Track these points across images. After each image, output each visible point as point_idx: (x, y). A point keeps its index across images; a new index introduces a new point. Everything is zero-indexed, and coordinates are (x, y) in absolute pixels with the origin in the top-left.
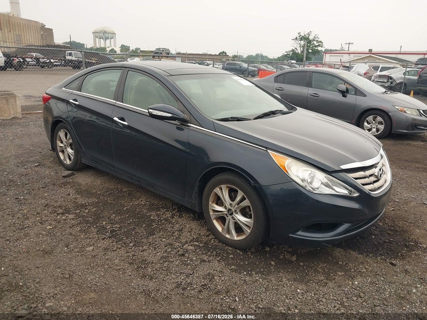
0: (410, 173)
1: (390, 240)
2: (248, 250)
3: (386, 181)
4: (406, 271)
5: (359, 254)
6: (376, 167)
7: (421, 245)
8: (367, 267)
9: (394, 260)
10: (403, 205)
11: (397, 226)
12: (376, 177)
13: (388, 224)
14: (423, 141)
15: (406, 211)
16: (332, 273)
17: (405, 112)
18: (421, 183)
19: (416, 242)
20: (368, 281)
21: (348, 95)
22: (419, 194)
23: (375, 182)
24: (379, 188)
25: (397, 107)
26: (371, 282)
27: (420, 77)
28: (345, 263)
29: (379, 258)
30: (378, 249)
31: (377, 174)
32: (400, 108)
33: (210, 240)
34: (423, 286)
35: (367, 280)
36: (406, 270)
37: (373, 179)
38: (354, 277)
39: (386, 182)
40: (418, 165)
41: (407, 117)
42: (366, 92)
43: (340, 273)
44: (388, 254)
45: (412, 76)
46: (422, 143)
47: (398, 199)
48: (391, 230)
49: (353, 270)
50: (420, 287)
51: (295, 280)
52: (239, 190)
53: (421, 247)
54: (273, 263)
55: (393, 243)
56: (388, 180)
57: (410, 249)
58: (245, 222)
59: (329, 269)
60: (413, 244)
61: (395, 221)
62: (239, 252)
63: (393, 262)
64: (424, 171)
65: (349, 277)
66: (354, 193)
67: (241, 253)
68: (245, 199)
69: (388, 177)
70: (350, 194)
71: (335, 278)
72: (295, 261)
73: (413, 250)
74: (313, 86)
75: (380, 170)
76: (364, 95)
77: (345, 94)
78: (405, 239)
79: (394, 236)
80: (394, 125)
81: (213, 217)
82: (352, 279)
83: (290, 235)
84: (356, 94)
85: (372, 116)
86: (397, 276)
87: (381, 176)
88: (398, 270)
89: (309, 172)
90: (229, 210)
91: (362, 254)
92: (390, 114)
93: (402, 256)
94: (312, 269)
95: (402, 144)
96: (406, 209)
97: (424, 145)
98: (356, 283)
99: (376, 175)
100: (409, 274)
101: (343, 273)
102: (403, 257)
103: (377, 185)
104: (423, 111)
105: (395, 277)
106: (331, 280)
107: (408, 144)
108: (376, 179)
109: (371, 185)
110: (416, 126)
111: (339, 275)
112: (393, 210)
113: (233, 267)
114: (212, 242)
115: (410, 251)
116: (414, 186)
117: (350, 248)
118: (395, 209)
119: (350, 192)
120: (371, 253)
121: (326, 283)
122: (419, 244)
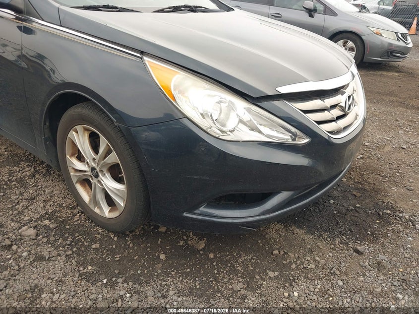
0: (383, 108)
1: (355, 206)
2: (128, 233)
3: (357, 116)
4: (380, 266)
5: (307, 233)
6: (343, 94)
7: (401, 215)
8: (317, 258)
9: (361, 245)
10: (375, 150)
11: (366, 182)
12: (343, 109)
13: (354, 179)
14: (397, 72)
15: (378, 159)
16: (259, 274)
17: (381, 35)
18: (397, 120)
19: (393, 209)
20: (317, 290)
21: (316, 15)
22: (396, 135)
23: (339, 118)
24: (345, 128)
25: (372, 29)
26: (321, 290)
27: (395, 6)
28: (282, 253)
29: (338, 240)
30: (338, 223)
31: (344, 105)
32: (375, 30)
33: (75, 215)
34: (406, 298)
35: (315, 287)
36: (379, 263)
37: (336, 112)
38: (294, 280)
39: (356, 119)
40: (392, 99)
41: (382, 41)
42: (338, 10)
43: (271, 274)
44: (351, 231)
45: (387, 5)
46: (397, 74)
47: (368, 142)
48: (358, 189)
49: (294, 266)
50: (403, 299)
51: (191, 292)
52: (101, 135)
53: (400, 218)
54: (163, 257)
55: (360, 211)
56: (359, 114)
57: (386, 221)
58: (115, 191)
59: (255, 265)
60: (389, 212)
61: (363, 174)
62: (112, 236)
63: (359, 248)
64: (400, 106)
65: (286, 281)
66: (300, 138)
67: (116, 238)
68: (111, 152)
69: (360, 109)
70: (294, 140)
71: (261, 284)
72: (203, 249)
73: (389, 223)
74: (275, 5)
75: (349, 97)
76: (335, 14)
77: (313, 13)
78: (377, 204)
79: (362, 198)
80: (367, 51)
81: (74, 180)
82: (291, 285)
83: (185, 214)
84: (325, 13)
85: (342, 41)
86: (364, 275)
87: (349, 108)
88: (367, 263)
89: (217, 99)
90: (93, 169)
91: (313, 234)
92: (363, 38)
93: (372, 234)
94: (227, 266)
95: (374, 75)
96: (379, 156)
97: (399, 76)
98: (296, 294)
99: (342, 107)
100: (384, 271)
101: (276, 273)
102: (374, 238)
103: (342, 123)
104: (402, 34)
105: (361, 279)
106: (253, 290)
107: (381, 75)
108: (342, 113)
109: (333, 123)
110: (391, 53)
111: (270, 278)
112: (361, 158)
113: (90, 268)
114: (77, 217)
115: (384, 225)
116: (388, 124)
117: (295, 223)
118: (364, 156)
119: (294, 136)
120: (325, 231)
121: (244, 297)
122: (398, 213)
